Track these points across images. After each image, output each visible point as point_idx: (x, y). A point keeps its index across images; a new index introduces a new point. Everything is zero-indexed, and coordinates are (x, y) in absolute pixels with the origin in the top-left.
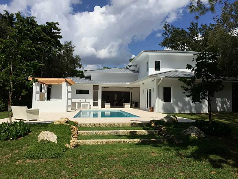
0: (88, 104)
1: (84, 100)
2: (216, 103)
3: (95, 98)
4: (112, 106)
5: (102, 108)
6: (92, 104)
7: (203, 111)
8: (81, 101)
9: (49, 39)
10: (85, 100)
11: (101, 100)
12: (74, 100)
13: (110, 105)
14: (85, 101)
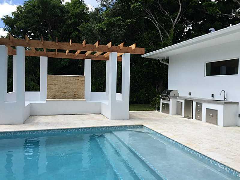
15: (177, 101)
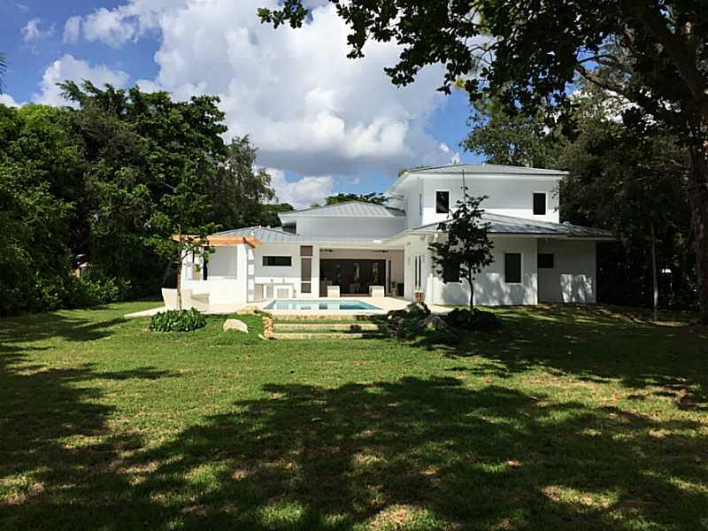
0: (290, 288)
1: (280, 280)
2: (560, 286)
3: (306, 275)
4: (344, 292)
5: (320, 296)
6: (298, 288)
7: (527, 301)
8: (274, 282)
9: (199, 138)
10: (282, 278)
11: (318, 278)
12: (259, 280)
13: (339, 291)
14: (281, 282)
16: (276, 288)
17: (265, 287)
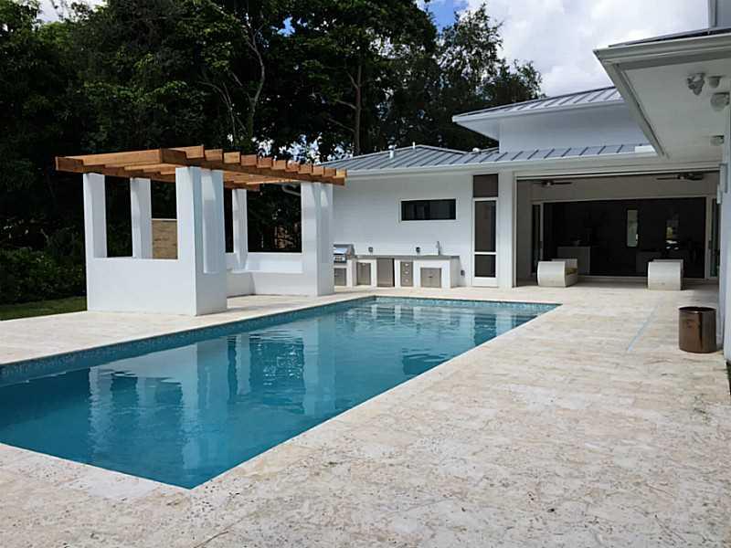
0: (450, 265)
8: (422, 253)
11: (512, 245)
14: (436, 254)
15: (357, 263)
16: (418, 265)
17: (397, 263)
